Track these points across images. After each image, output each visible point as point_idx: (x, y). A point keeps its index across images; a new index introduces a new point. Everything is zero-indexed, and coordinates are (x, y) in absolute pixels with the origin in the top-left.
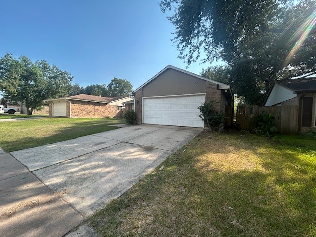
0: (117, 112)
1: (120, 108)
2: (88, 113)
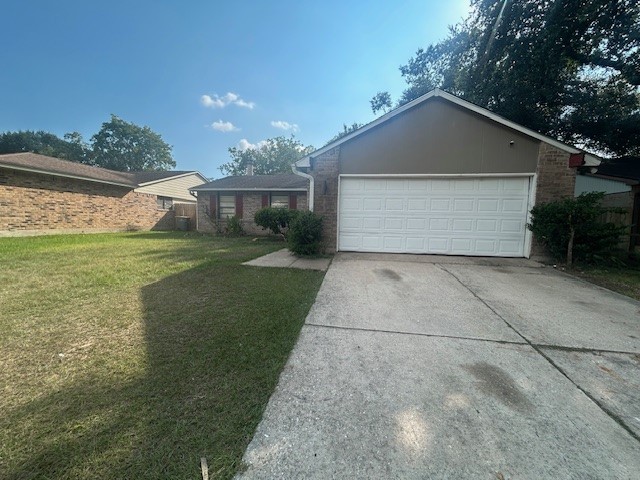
0: (161, 215)
1: (168, 205)
2: (67, 218)
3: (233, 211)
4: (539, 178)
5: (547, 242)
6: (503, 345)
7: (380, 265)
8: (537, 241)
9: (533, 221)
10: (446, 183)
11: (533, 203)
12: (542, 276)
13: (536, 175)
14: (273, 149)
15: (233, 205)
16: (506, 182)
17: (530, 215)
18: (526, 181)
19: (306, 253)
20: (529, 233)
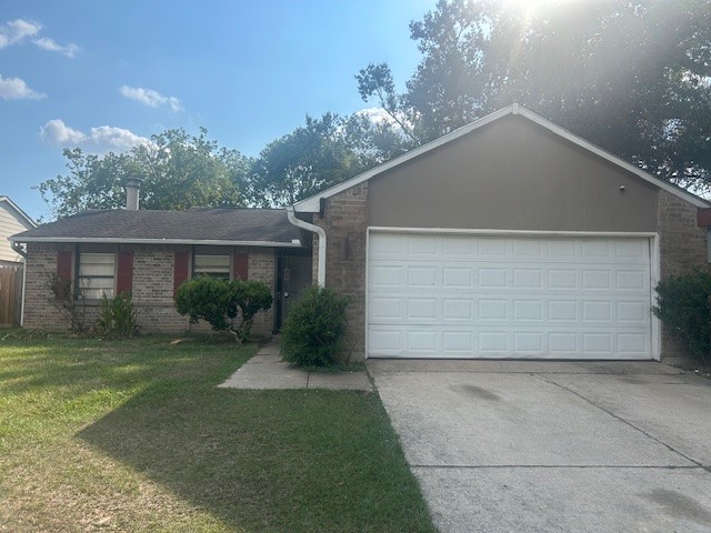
3: (111, 283)
4: (662, 240)
5: (683, 335)
6: (673, 471)
7: (453, 379)
8: (669, 333)
9: (660, 303)
10: (534, 244)
11: (657, 277)
12: (686, 387)
13: (657, 236)
14: (162, 154)
15: (110, 271)
16: (619, 244)
17: (656, 294)
18: (645, 245)
19: (318, 363)
20: (656, 322)
